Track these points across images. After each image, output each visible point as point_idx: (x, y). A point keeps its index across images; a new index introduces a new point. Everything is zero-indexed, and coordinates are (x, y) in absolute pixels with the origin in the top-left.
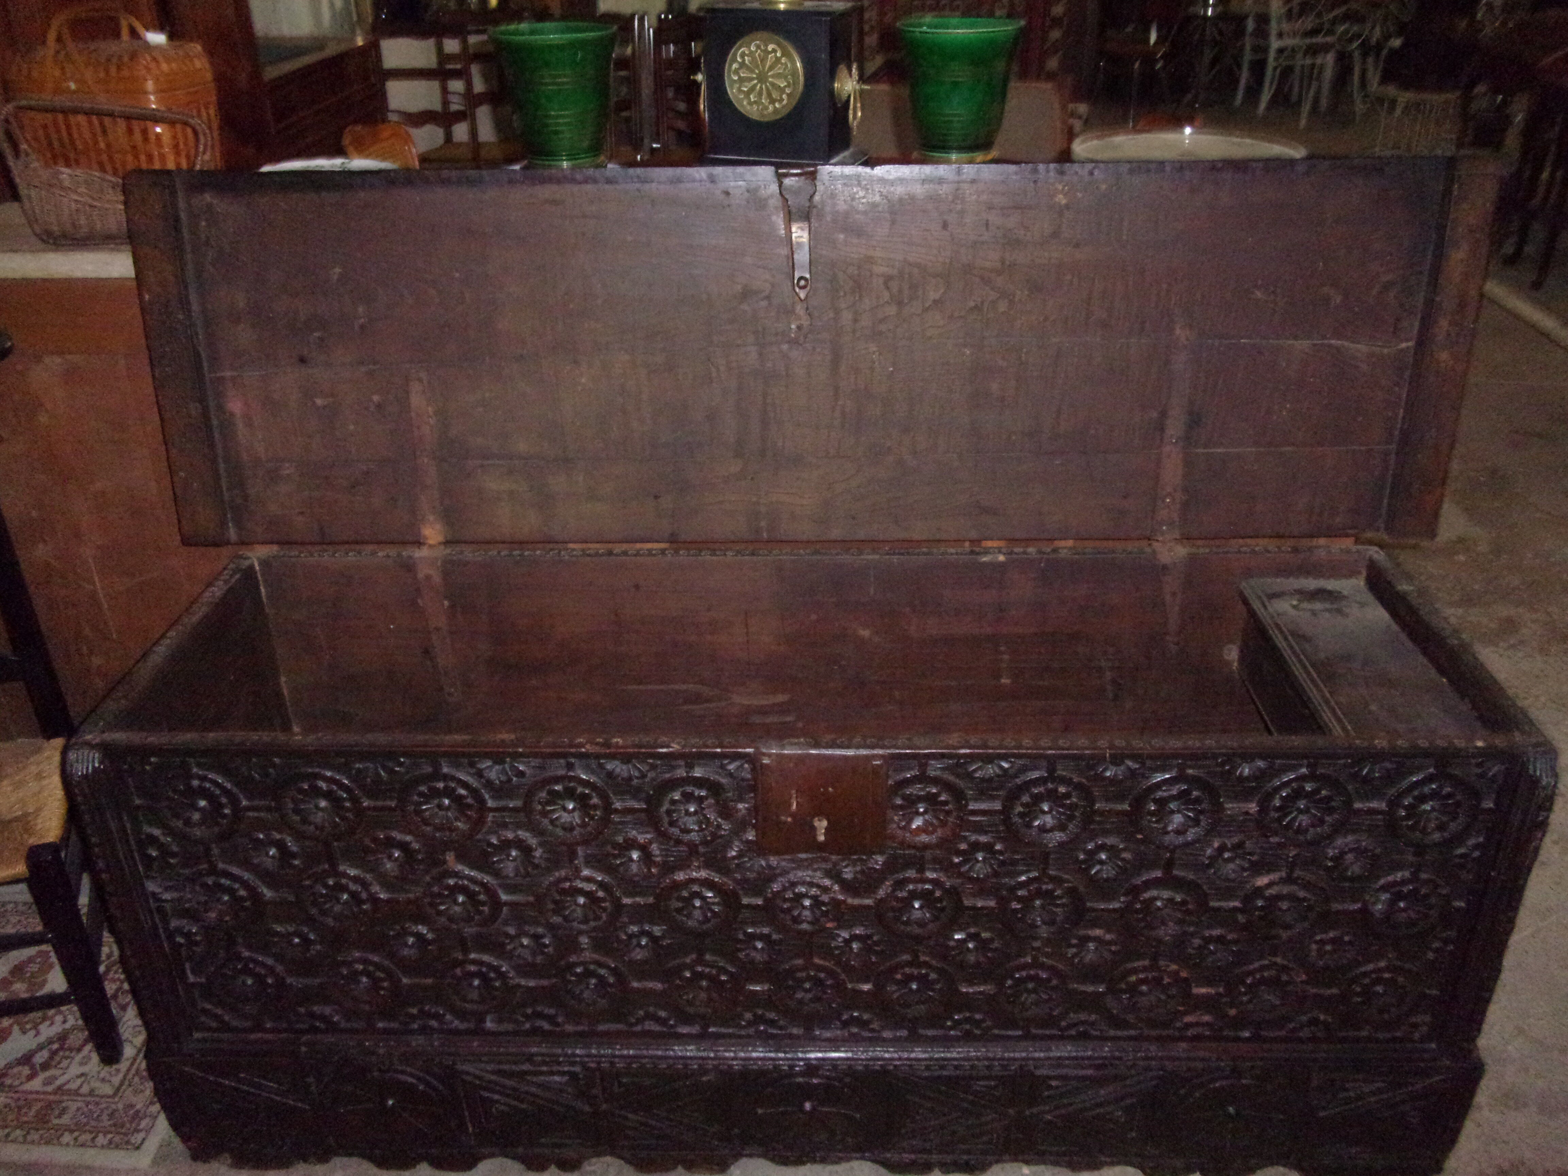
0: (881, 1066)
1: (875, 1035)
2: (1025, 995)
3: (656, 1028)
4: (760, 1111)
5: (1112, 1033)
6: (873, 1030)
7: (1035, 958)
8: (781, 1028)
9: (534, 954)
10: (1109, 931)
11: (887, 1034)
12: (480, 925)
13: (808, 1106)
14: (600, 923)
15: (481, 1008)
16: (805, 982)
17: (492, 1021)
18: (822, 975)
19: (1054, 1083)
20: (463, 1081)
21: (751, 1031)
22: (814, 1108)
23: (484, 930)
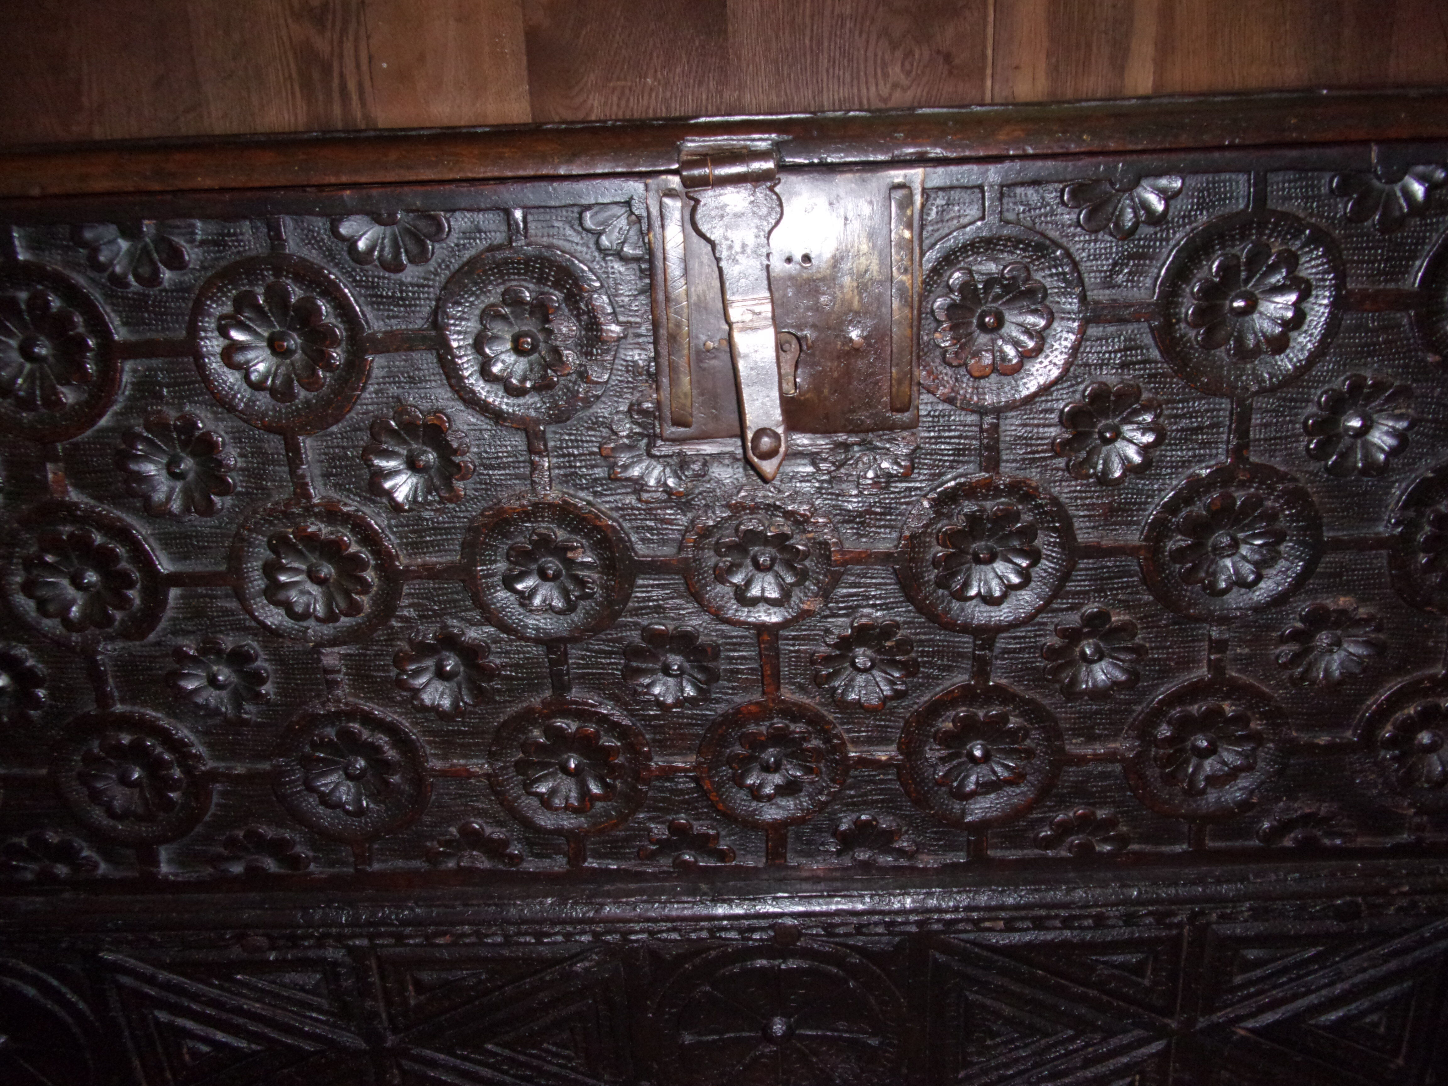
0: (919, 923)
1: (903, 862)
2: (1194, 761)
3: (484, 863)
4: (688, 1039)
5: (1363, 841)
6: (901, 852)
7: (1216, 667)
8: (722, 855)
9: (237, 699)
10: (1363, 600)
11: (928, 861)
12: (125, 635)
13: (778, 1027)
14: (360, 618)
15: (144, 829)
16: (764, 747)
17: (170, 861)
18: (798, 728)
19: (1252, 954)
20: (120, 987)
21: (665, 863)
22: (790, 1033)
23: (135, 646)
